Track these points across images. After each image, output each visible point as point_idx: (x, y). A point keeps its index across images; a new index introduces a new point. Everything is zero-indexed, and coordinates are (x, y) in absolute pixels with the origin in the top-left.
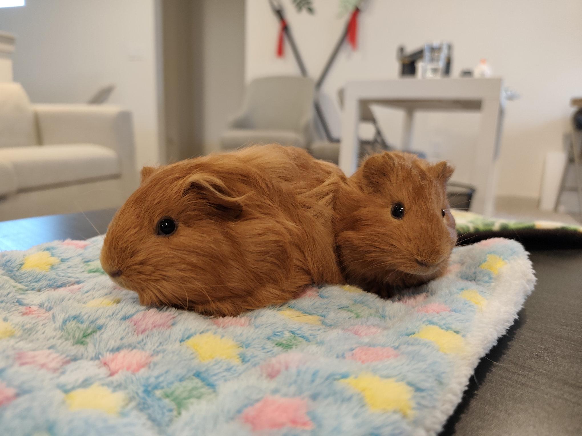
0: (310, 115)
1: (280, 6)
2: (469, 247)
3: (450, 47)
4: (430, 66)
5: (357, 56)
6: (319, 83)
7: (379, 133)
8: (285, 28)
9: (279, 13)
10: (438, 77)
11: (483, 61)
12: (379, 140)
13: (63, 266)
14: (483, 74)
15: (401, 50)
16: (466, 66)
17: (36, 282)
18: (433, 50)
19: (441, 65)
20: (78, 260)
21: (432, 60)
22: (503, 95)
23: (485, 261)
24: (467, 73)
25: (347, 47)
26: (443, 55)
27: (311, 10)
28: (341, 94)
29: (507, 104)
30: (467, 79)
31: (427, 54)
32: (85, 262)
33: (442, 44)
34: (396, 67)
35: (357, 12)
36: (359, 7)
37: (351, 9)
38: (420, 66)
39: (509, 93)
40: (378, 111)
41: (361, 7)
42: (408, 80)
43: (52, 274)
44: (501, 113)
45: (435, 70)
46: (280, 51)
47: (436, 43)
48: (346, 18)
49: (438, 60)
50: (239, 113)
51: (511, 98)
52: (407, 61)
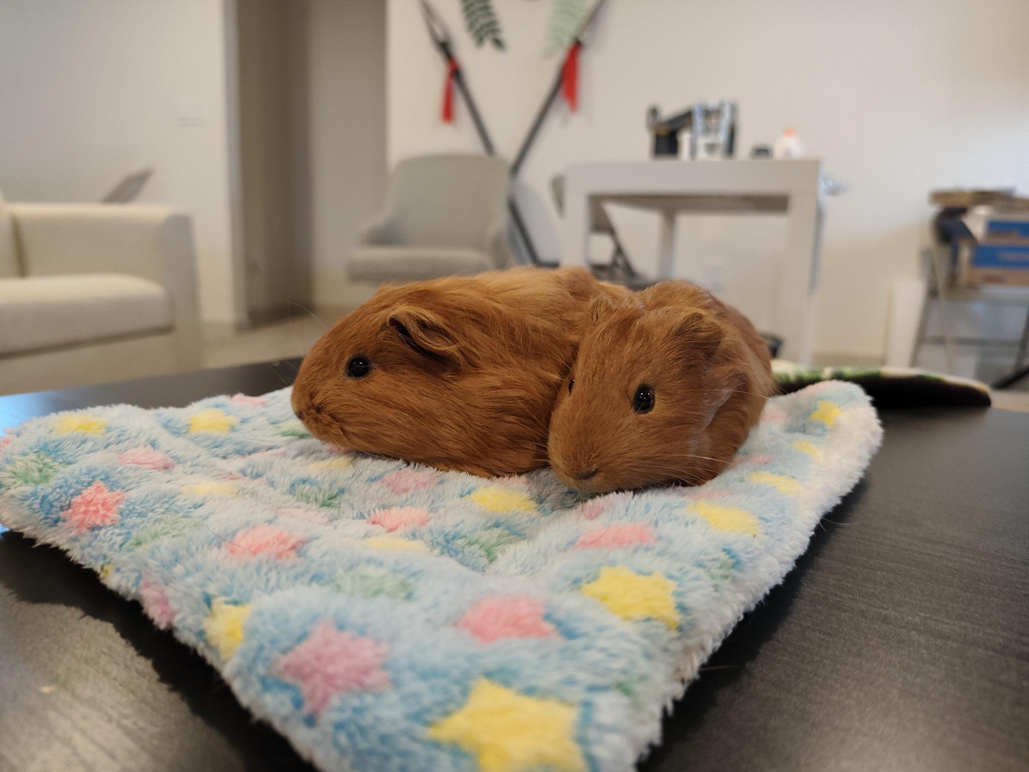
0: (501, 221)
1: (447, 35)
2: (792, 396)
3: (734, 109)
4: (702, 141)
5: (577, 121)
6: (516, 167)
7: (619, 250)
8: (455, 73)
9: (445, 48)
10: (718, 157)
11: (789, 132)
12: (620, 261)
13: (247, 427)
14: (788, 153)
15: (654, 112)
16: (761, 140)
17: (216, 447)
18: (708, 113)
19: (722, 138)
20: (261, 421)
21: (707, 130)
22: (822, 186)
23: (815, 409)
24: (762, 152)
25: (561, 107)
26: (725, 122)
27: (498, 44)
28: (558, 187)
29: (828, 202)
30: (762, 161)
31: (699, 121)
32: (273, 423)
33: (722, 105)
34: (644, 141)
35: (577, 47)
36: (581, 39)
37: (567, 42)
38: (685, 138)
39: (830, 183)
40: (617, 214)
41: (584, 38)
42: (666, 164)
43: (237, 436)
44: (819, 215)
45: (711, 148)
46: (448, 113)
47: (713, 103)
48: (559, 57)
49: (717, 131)
50: (379, 219)
51: (834, 191)
52: (663, 131)
